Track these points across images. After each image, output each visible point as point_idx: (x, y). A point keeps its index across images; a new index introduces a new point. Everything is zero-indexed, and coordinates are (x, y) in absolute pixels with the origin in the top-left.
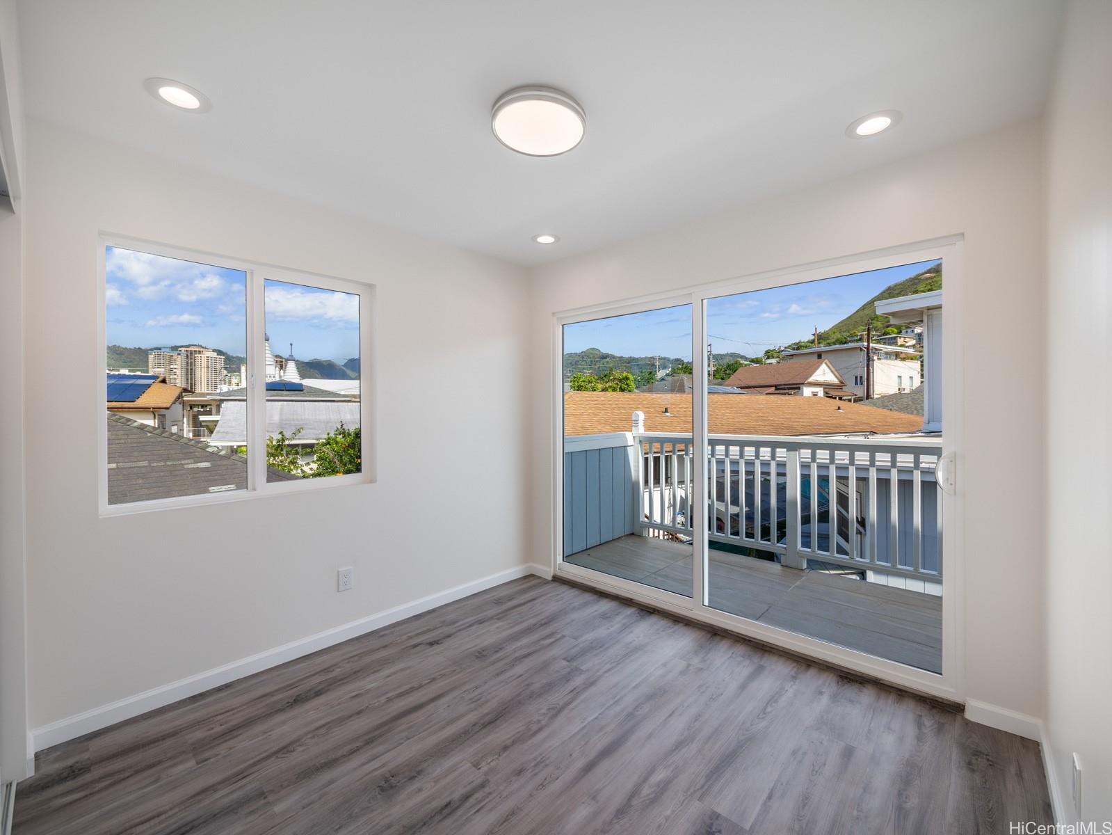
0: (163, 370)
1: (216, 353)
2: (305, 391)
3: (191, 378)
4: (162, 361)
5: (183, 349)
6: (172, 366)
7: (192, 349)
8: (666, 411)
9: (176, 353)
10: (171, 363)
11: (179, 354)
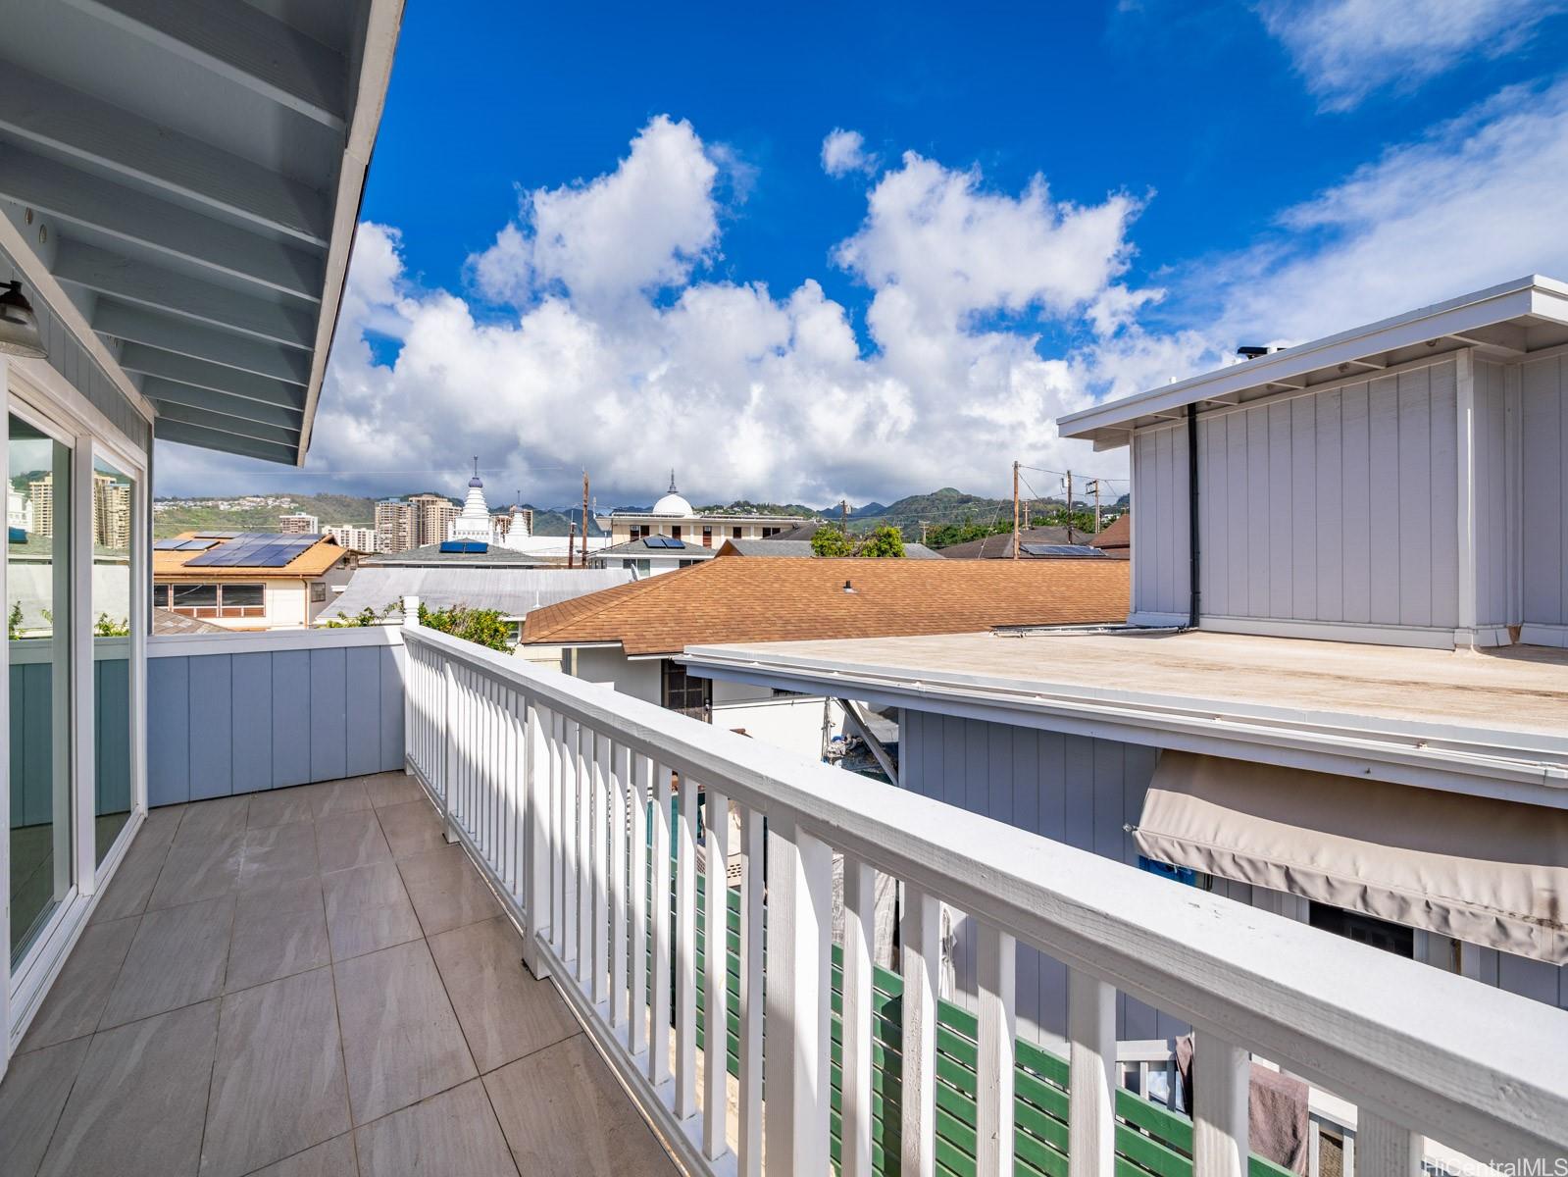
0: (391, 525)
1: (451, 504)
2: (488, 554)
3: (423, 536)
4: (390, 514)
5: (414, 499)
6: (401, 521)
7: (424, 498)
8: (848, 586)
9: (405, 504)
10: (399, 517)
11: (409, 505)
